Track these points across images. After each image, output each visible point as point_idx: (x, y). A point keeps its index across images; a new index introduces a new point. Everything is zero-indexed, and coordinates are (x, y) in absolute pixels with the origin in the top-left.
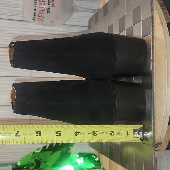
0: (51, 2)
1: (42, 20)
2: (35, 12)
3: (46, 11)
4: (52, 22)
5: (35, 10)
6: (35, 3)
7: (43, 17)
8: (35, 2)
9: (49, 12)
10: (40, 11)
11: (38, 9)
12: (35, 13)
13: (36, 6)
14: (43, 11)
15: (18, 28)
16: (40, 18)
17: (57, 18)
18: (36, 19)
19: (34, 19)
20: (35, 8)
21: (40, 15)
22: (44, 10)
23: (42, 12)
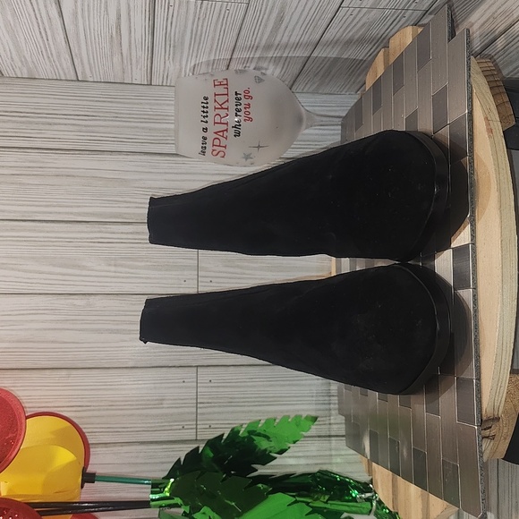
0: (243, 110)
1: (222, 154)
2: (205, 134)
3: (232, 131)
4: (247, 157)
5: (205, 130)
6: (205, 114)
7: (225, 147)
8: (204, 112)
9: (238, 134)
10: (216, 133)
11: (212, 128)
12: (205, 138)
13: (207, 122)
14: (223, 131)
15: (166, 173)
16: (219, 149)
17: (259, 147)
18: (209, 151)
19: (203, 153)
20: (205, 125)
21: (217, 142)
22: (227, 130)
23: (221, 134)
